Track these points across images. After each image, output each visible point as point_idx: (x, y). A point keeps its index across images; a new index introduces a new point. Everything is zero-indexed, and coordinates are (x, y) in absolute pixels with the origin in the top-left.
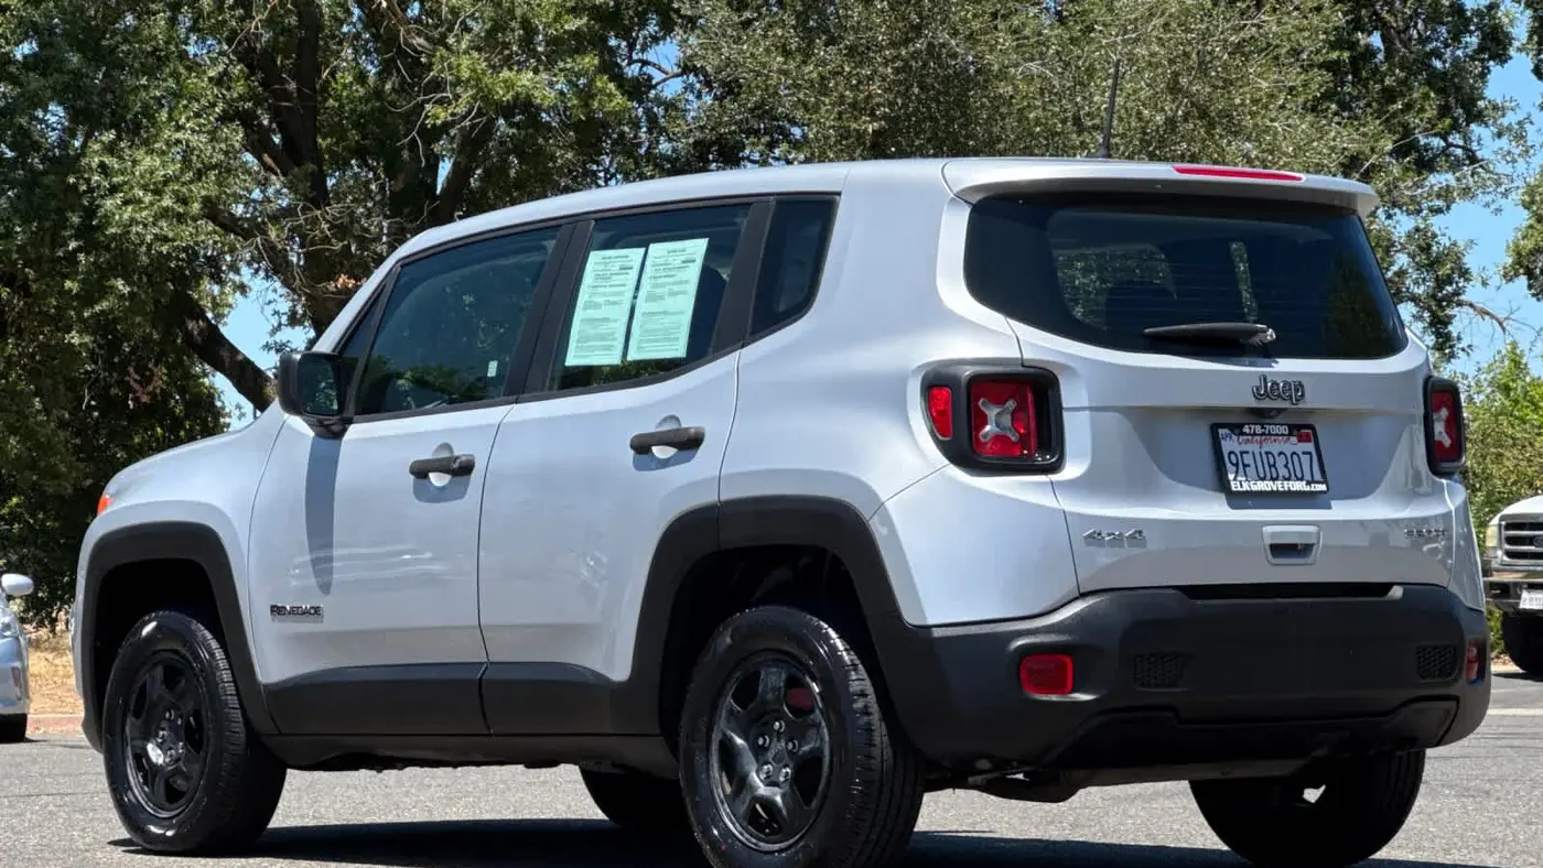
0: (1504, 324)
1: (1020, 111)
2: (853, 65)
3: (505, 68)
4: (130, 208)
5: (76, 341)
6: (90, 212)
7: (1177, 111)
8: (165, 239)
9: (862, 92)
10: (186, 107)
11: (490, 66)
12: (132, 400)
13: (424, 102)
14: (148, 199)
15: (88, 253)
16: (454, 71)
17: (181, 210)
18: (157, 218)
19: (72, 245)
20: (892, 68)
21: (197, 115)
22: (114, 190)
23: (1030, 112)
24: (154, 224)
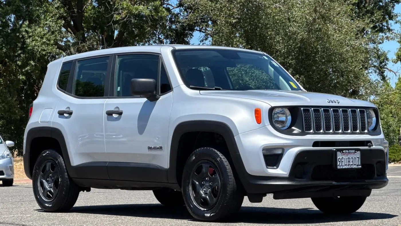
0: (396, 74)
1: (274, 16)
2: (229, 4)
3: (135, 5)
4: (34, 42)
5: (21, 78)
6: (24, 43)
7: (316, 16)
8: (44, 50)
9: (232, 11)
10: (49, 15)
11: (131, 4)
12: (36, 94)
13: (114, 14)
14: (39, 39)
15: (23, 54)
16: (122, 6)
17: (48, 42)
18: (42, 44)
19: (20, 52)
20: (239, 5)
21: (52, 17)
22: (30, 37)
23: (276, 17)
24: (41, 46)
